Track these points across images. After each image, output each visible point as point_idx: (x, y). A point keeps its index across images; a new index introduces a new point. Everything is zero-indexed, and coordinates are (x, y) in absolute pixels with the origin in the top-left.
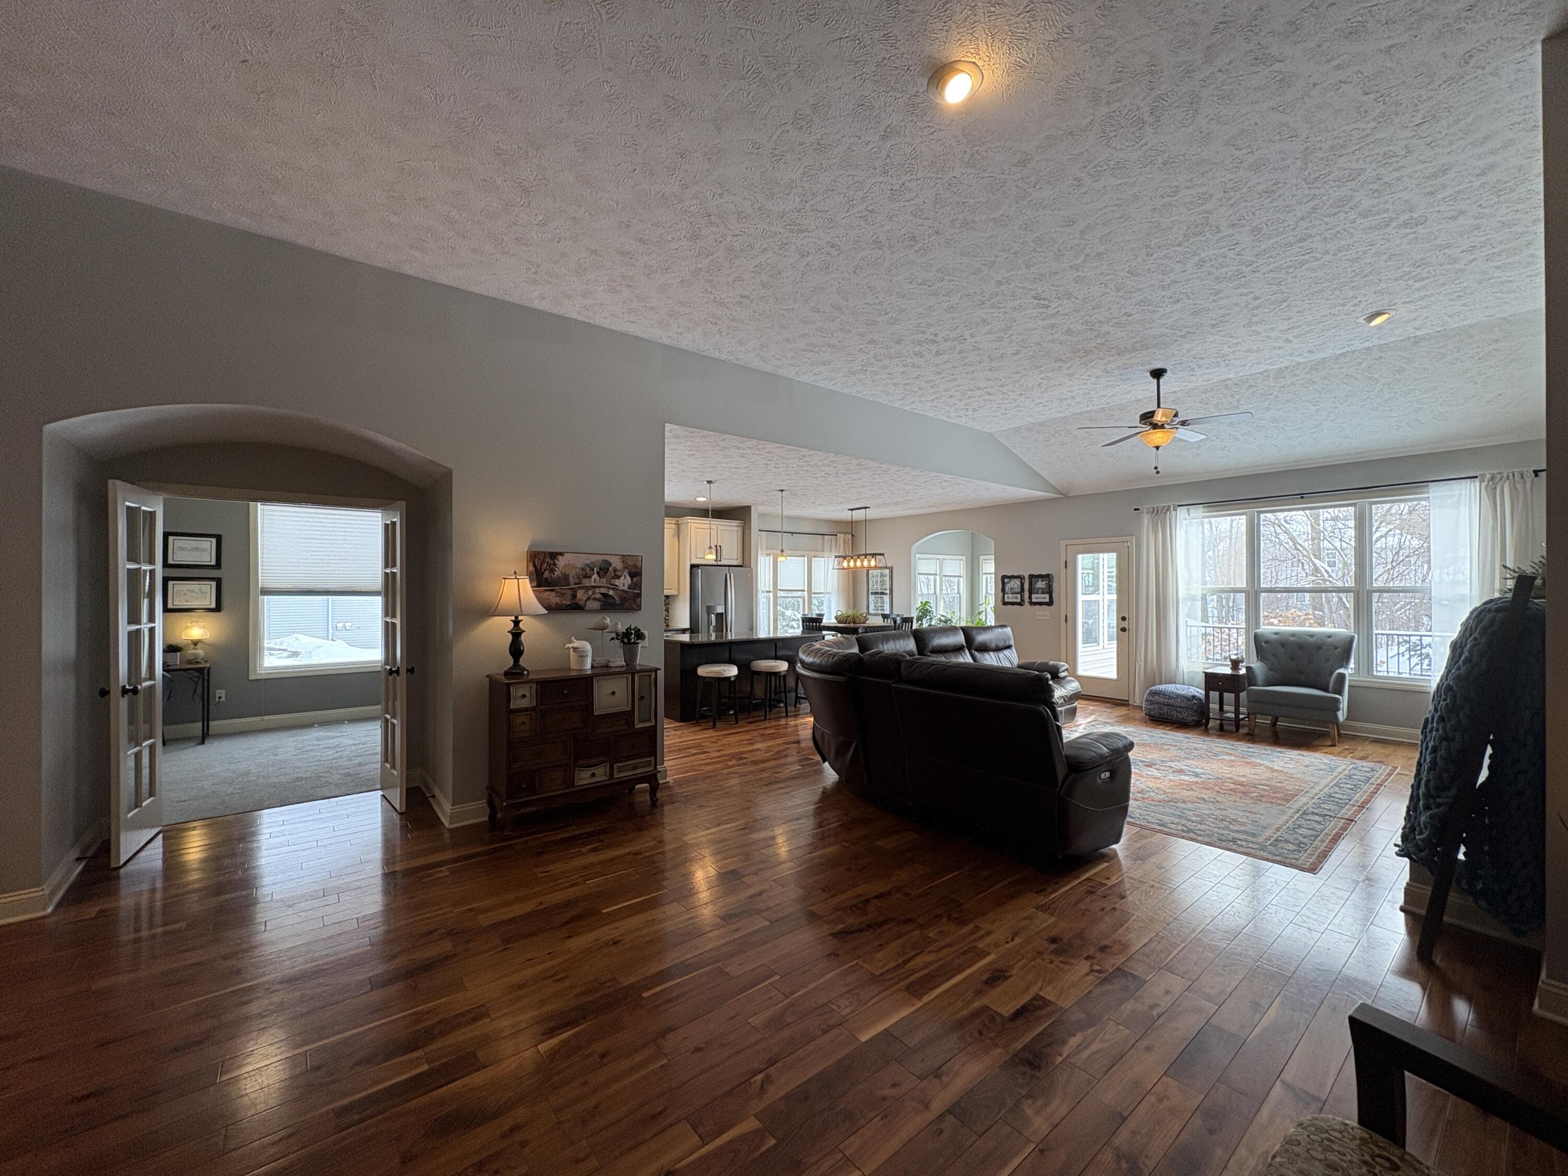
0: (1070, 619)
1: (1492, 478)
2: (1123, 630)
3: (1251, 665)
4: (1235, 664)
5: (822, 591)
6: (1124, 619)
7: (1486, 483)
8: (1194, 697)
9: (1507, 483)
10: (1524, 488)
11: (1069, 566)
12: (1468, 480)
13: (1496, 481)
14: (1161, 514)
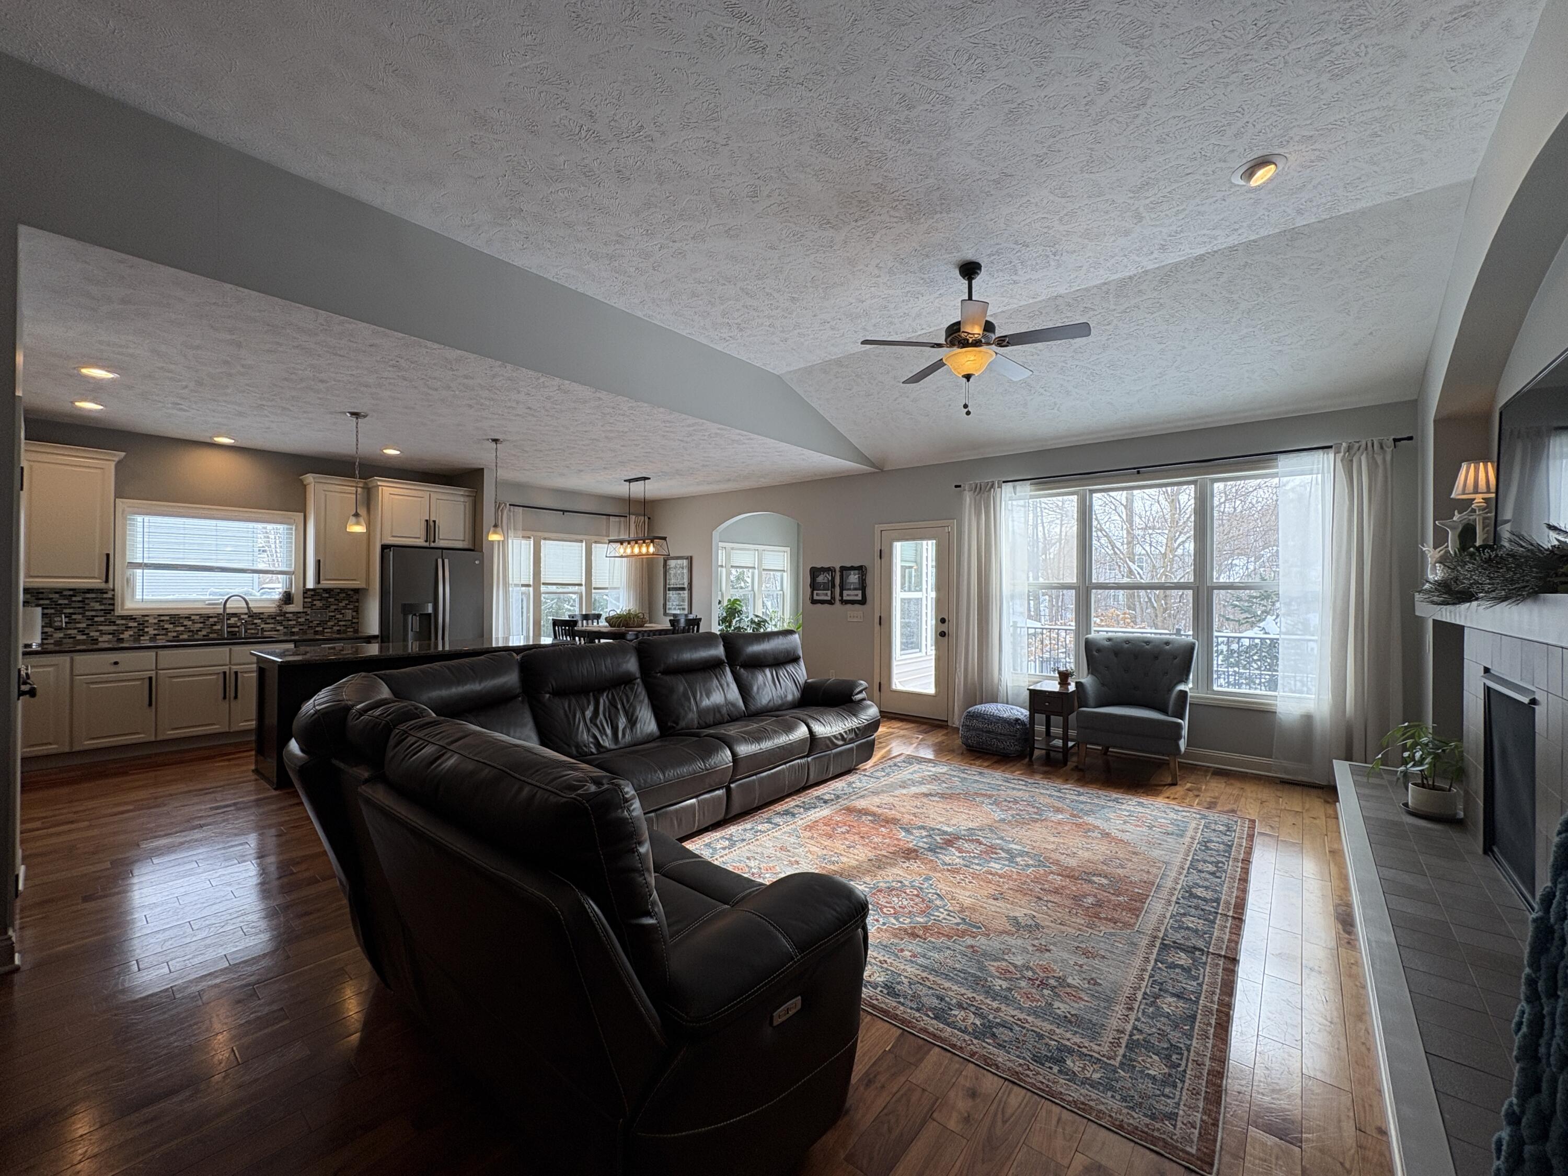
0: (884, 621)
1: (1349, 449)
2: (943, 634)
3: (1082, 680)
4: (1064, 677)
5: (607, 586)
6: (943, 621)
7: (1342, 454)
8: (1017, 720)
9: (1364, 455)
10: (1384, 460)
11: (884, 555)
12: (1321, 452)
13: (1353, 452)
14: (984, 491)
